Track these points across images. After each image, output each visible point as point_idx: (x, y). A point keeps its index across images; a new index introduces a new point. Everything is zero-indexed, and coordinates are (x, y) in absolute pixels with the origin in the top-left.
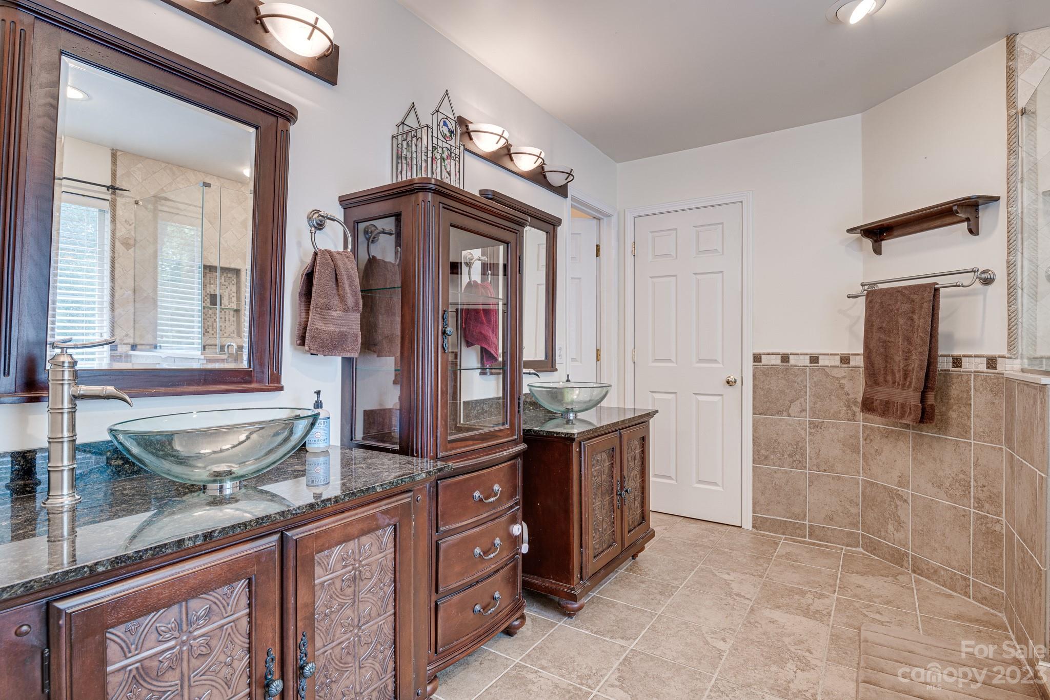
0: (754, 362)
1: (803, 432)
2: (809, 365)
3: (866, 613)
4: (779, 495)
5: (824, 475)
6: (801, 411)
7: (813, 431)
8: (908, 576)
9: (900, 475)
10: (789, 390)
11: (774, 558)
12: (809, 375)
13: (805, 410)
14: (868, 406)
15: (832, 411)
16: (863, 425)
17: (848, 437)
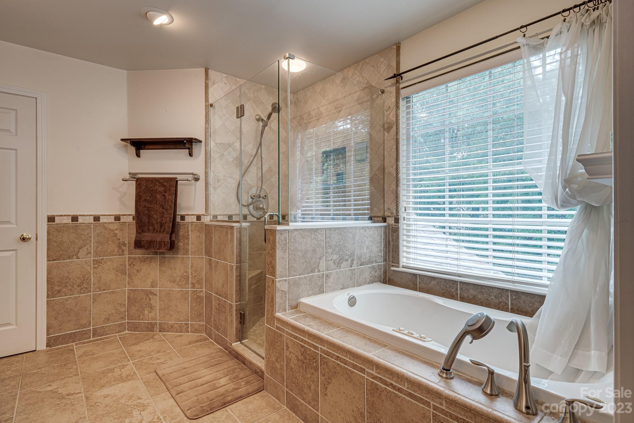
0: (48, 221)
1: (88, 268)
2: (93, 222)
3: (152, 362)
4: (69, 316)
5: (103, 293)
6: (87, 254)
7: (96, 266)
8: (158, 335)
9: (152, 281)
10: (78, 241)
11: (77, 360)
12: (93, 229)
13: (90, 253)
14: (138, 244)
15: (109, 251)
16: (128, 257)
17: (119, 266)
